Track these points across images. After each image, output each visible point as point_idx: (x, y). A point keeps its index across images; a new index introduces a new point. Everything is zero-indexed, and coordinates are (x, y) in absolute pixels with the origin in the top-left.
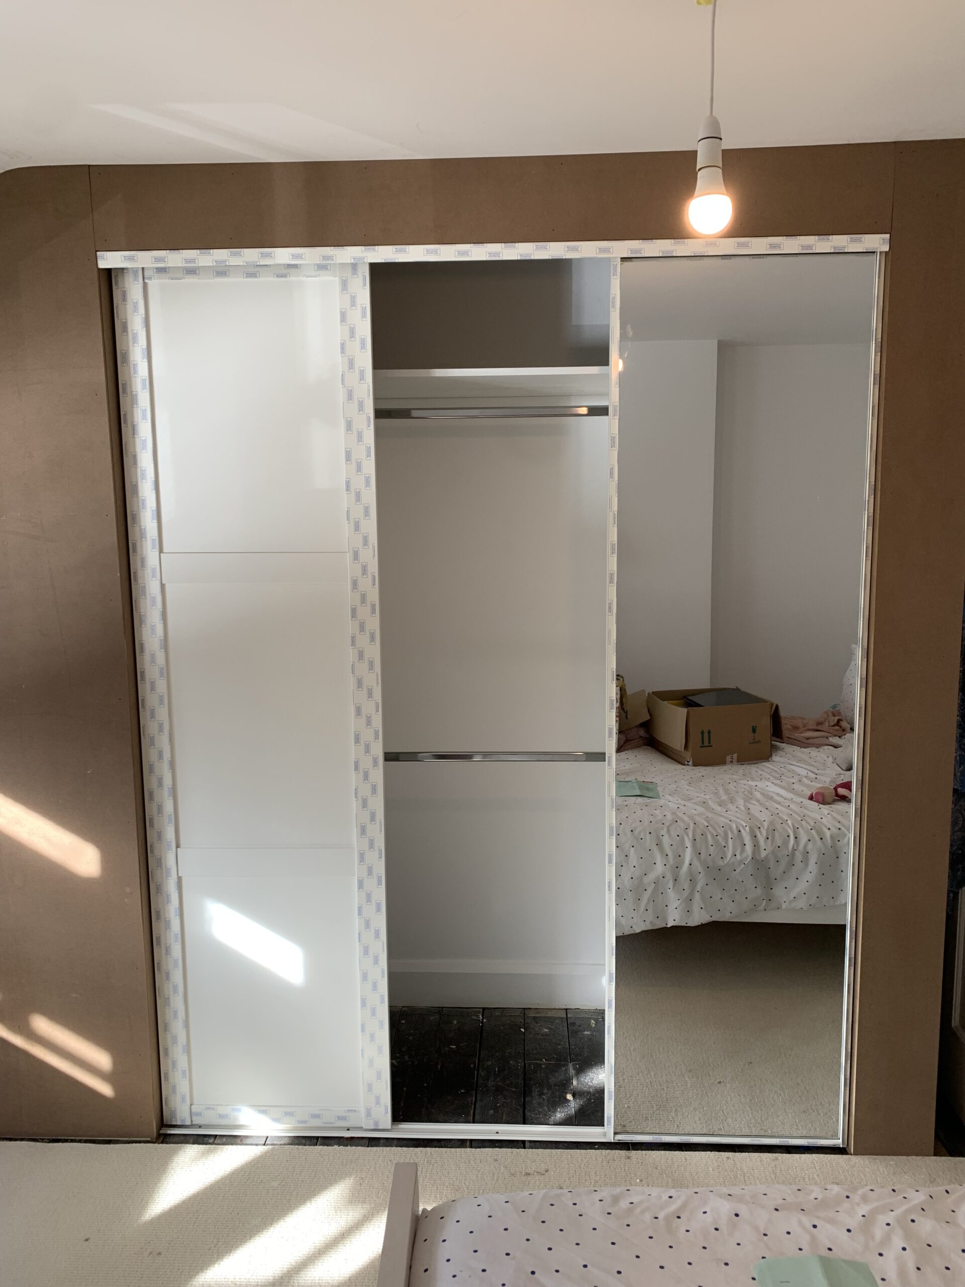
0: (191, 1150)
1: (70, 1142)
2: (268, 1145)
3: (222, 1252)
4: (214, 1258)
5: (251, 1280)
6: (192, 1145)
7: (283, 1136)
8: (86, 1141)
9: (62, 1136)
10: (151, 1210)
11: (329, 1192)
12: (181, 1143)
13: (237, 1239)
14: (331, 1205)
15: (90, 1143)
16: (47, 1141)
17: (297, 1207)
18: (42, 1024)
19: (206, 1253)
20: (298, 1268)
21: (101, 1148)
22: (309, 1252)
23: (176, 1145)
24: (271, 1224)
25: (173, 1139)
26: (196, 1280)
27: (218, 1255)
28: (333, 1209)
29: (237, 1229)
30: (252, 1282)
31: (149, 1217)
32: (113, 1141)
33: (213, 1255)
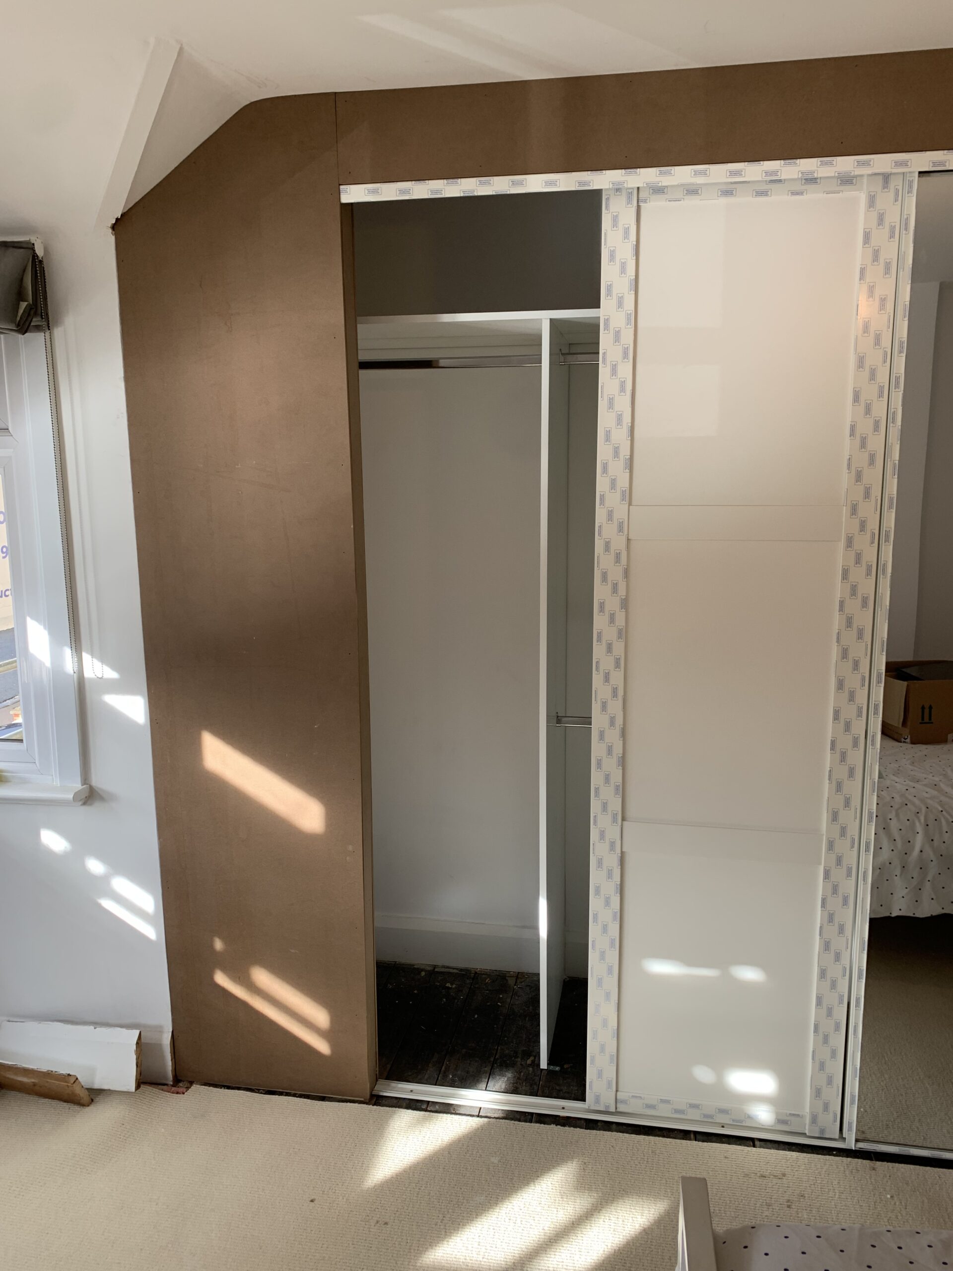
0: (406, 1116)
1: (286, 1096)
2: (482, 1117)
3: (450, 1229)
4: (442, 1234)
5: (482, 1263)
6: (406, 1110)
7: (497, 1109)
8: (301, 1096)
9: (278, 1089)
10: (372, 1175)
11: (552, 1175)
12: (396, 1107)
13: (463, 1216)
14: (556, 1189)
15: (305, 1098)
16: (263, 1092)
17: (521, 1187)
18: (262, 977)
19: (432, 1228)
20: (530, 1255)
21: (317, 1105)
22: (539, 1238)
23: (390, 1109)
24: (497, 1204)
25: (386, 1101)
26: (426, 1256)
27: (446, 1232)
28: (558, 1194)
29: (462, 1205)
30: (483, 1265)
31: (372, 1183)
32: (327, 1098)
33: (441, 1232)
